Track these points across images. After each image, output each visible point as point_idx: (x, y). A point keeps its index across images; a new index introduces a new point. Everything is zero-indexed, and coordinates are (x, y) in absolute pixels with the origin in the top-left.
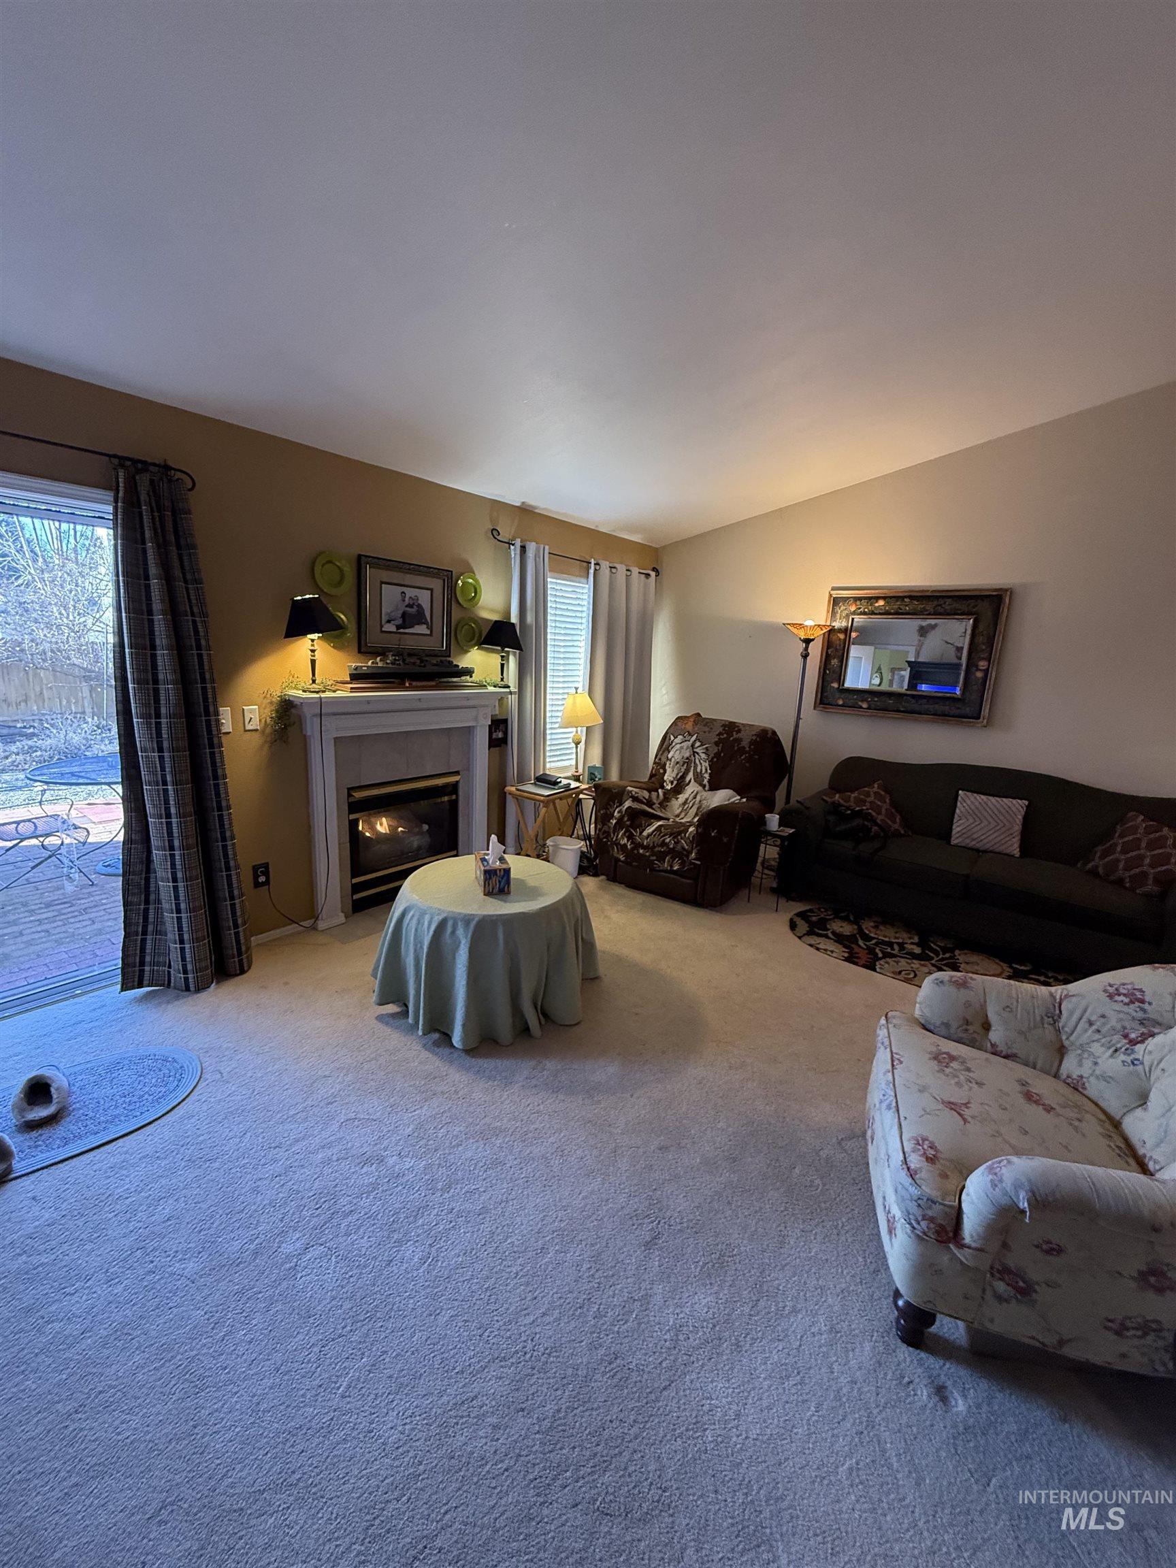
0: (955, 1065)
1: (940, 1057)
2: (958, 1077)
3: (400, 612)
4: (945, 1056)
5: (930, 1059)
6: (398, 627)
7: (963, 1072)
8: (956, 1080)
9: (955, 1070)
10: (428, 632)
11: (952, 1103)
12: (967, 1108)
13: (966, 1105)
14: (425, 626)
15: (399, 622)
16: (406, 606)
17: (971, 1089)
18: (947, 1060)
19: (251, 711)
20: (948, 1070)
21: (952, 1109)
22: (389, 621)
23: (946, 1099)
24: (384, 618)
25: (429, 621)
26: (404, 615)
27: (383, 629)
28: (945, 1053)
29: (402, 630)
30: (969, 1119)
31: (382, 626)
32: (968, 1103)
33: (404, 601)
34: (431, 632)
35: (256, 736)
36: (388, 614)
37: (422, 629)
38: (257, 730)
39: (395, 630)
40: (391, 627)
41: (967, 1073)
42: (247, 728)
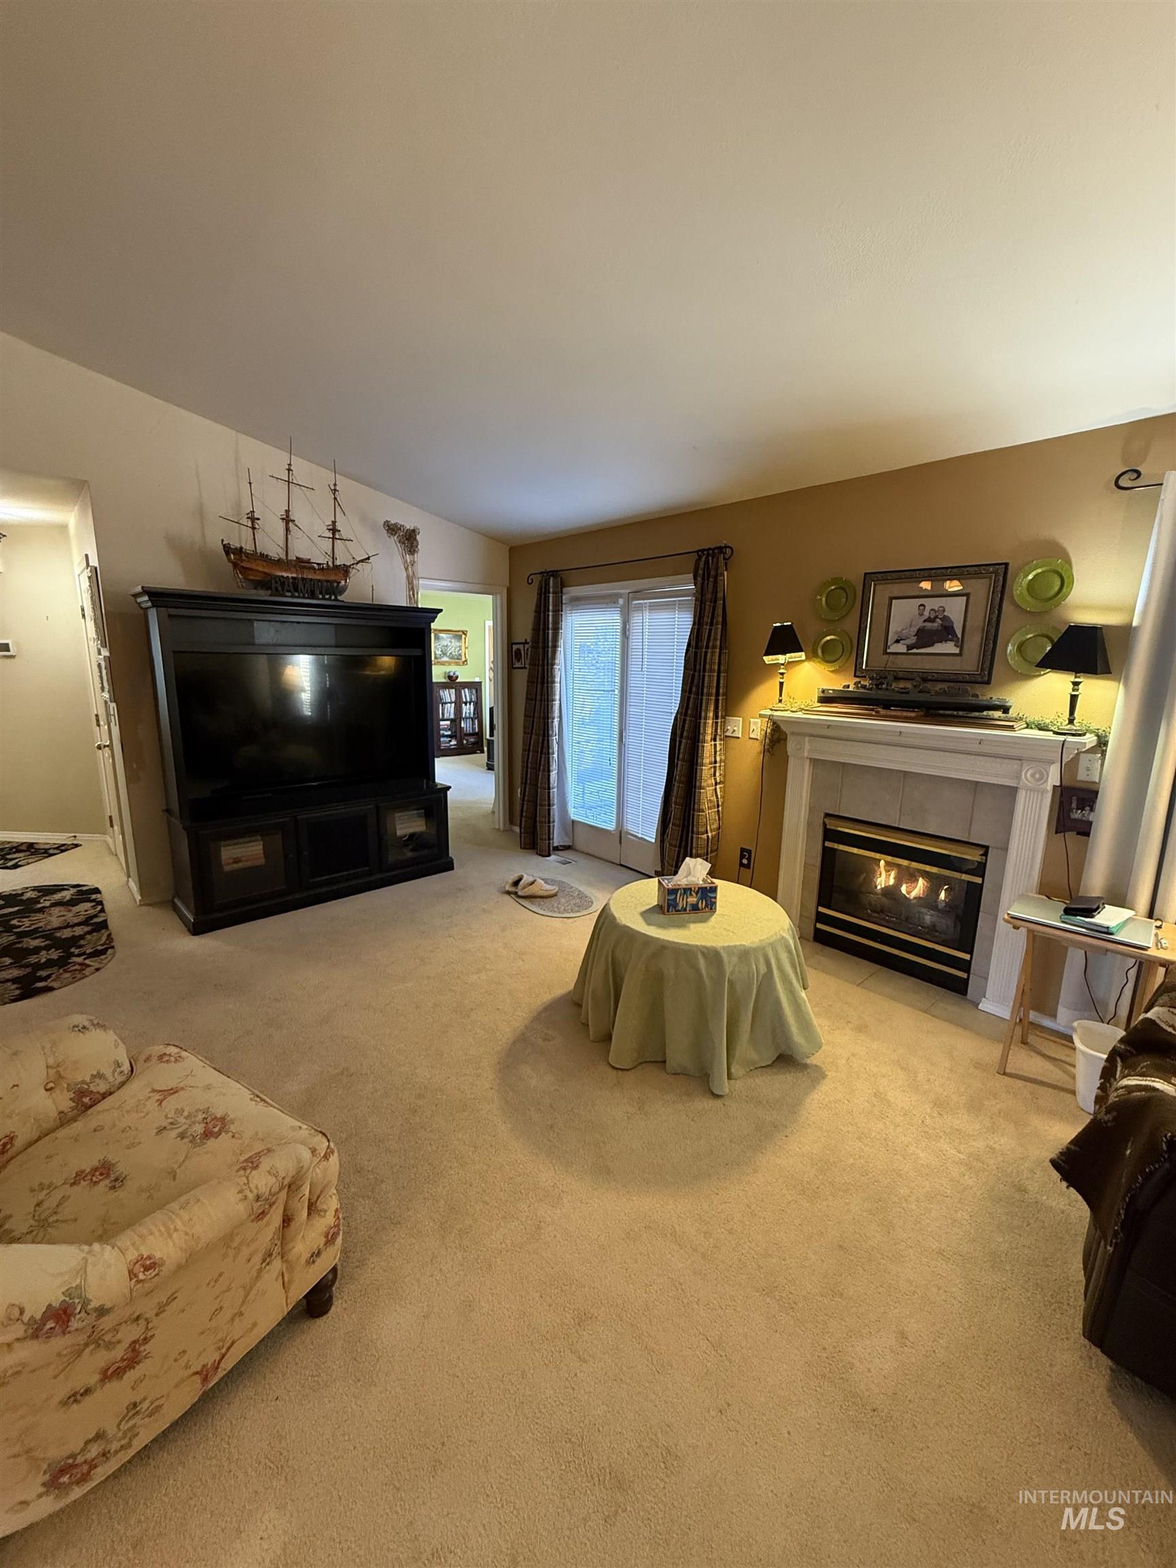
0: (199, 1129)
1: (219, 1123)
2: (186, 1118)
3: (914, 630)
4: (216, 1130)
5: (226, 1114)
6: (910, 647)
7: (185, 1127)
8: (186, 1113)
9: (194, 1123)
10: (957, 651)
11: (174, 1093)
12: (158, 1100)
13: (160, 1102)
14: (952, 644)
15: (913, 640)
16: (925, 621)
17: (166, 1117)
18: (210, 1126)
19: (755, 723)
20: (200, 1116)
21: (171, 1089)
22: (897, 641)
23: (181, 1093)
24: (892, 637)
25: (960, 636)
26: (921, 633)
27: (888, 651)
28: (219, 1133)
29: (914, 651)
30: (152, 1094)
31: (886, 647)
32: (160, 1104)
33: (922, 615)
34: (961, 650)
35: (757, 744)
36: (897, 633)
37: (949, 647)
38: (757, 739)
39: (905, 651)
40: (901, 648)
41: (181, 1130)
42: (751, 736)
